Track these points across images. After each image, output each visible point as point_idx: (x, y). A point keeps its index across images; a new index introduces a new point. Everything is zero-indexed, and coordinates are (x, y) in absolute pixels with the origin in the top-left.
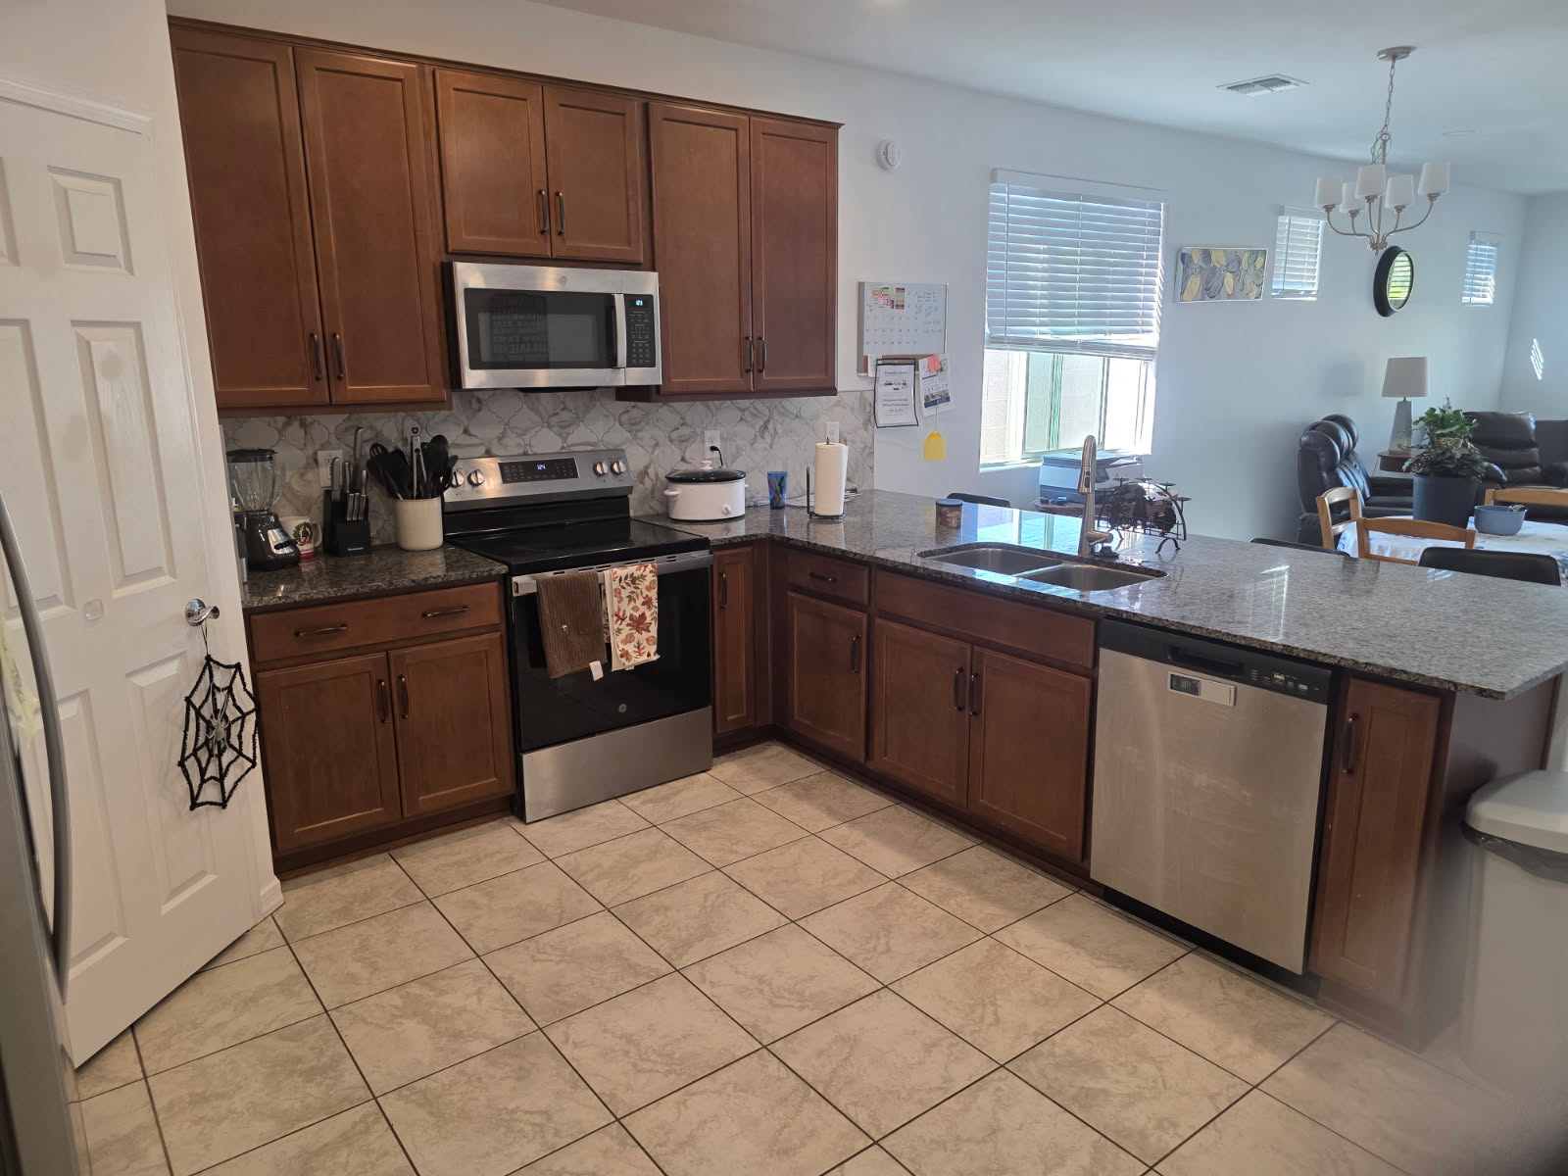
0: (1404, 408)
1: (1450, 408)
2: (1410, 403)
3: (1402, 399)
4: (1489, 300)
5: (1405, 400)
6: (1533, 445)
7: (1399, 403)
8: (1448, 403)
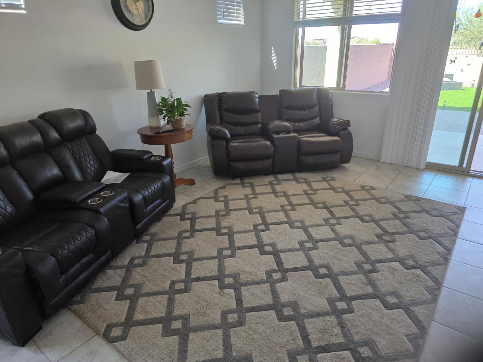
0: (151, 95)
1: (172, 97)
2: (154, 92)
3: (149, 91)
4: (242, 23)
5: (151, 91)
6: (257, 111)
7: (148, 93)
8: (171, 94)
